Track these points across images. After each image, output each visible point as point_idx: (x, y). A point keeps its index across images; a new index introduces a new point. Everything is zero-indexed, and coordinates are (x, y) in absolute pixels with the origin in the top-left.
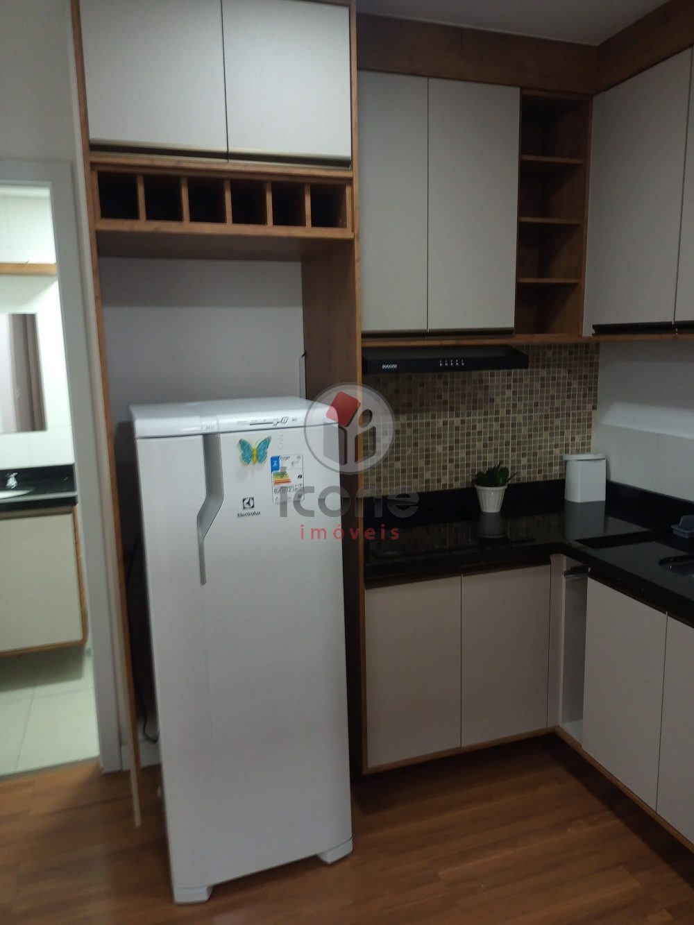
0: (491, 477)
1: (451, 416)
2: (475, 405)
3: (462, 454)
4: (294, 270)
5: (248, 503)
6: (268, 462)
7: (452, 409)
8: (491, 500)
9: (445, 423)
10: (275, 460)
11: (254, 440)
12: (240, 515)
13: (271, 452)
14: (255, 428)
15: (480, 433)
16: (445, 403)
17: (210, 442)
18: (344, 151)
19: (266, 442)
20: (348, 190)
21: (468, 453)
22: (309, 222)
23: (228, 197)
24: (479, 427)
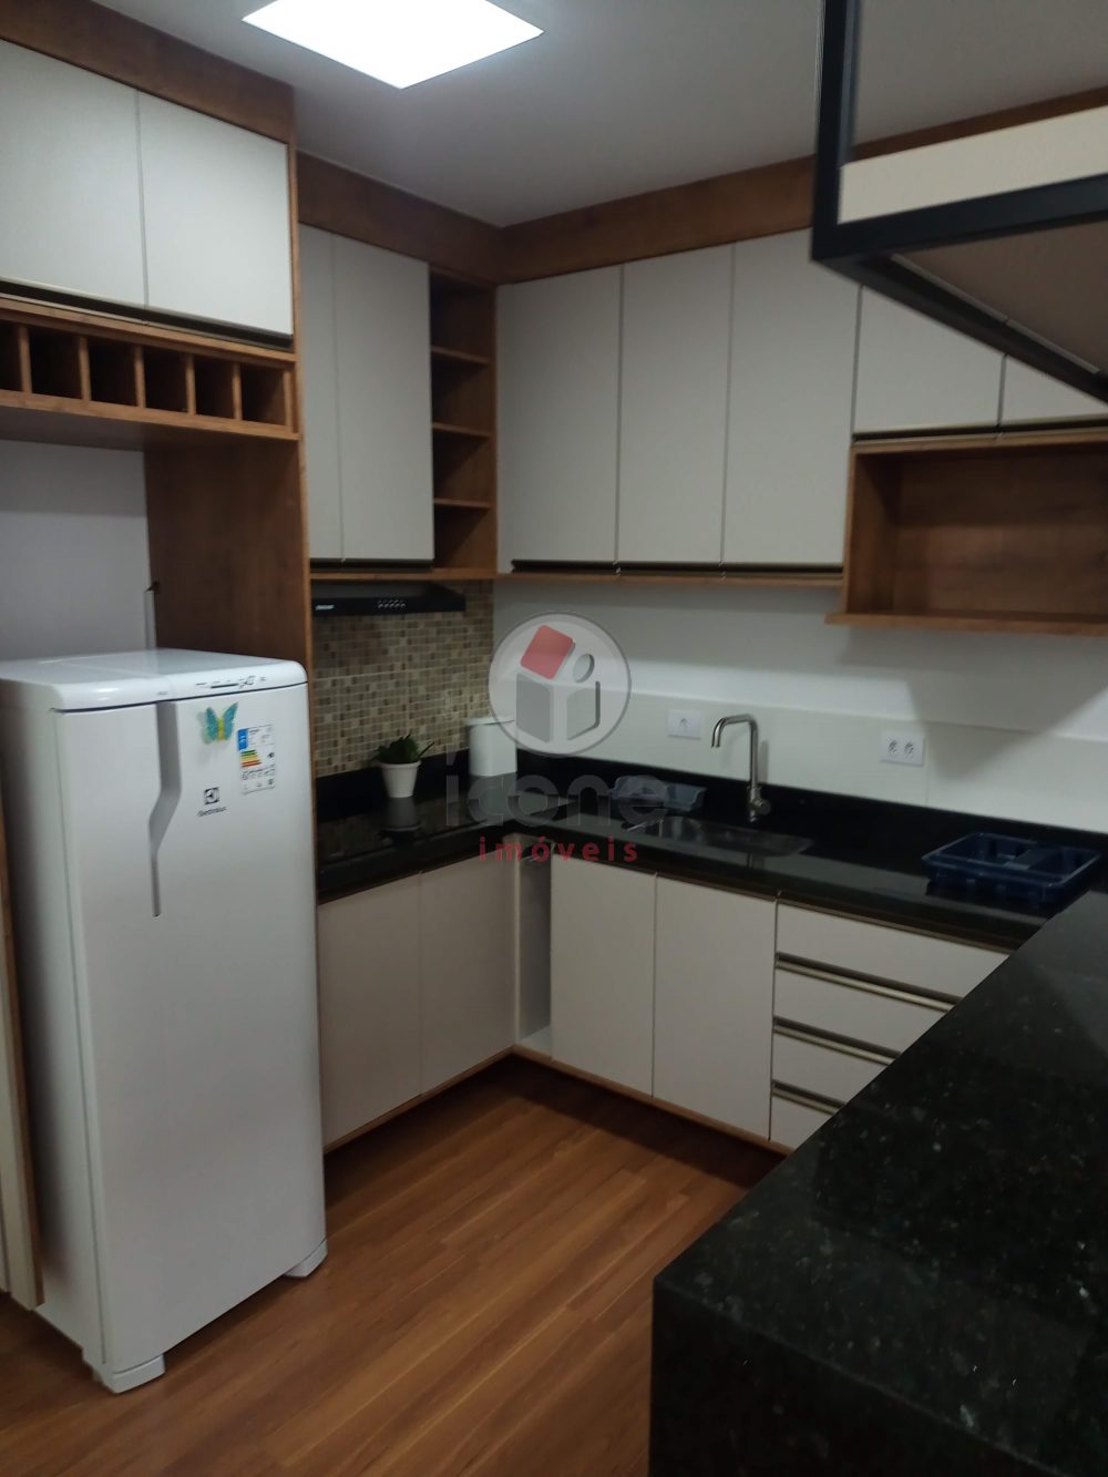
0: (400, 751)
1: (341, 674)
2: (367, 658)
3: (355, 723)
4: (135, 462)
5: (211, 795)
6: (234, 737)
7: (341, 664)
8: (403, 781)
9: (334, 683)
10: (242, 733)
11: (220, 706)
12: (202, 814)
13: (238, 725)
14: (220, 691)
15: (374, 695)
16: (333, 655)
17: (165, 710)
18: (283, 326)
19: (232, 711)
20: (287, 376)
21: (362, 723)
22: (238, 413)
23: (139, 368)
24: (373, 687)
